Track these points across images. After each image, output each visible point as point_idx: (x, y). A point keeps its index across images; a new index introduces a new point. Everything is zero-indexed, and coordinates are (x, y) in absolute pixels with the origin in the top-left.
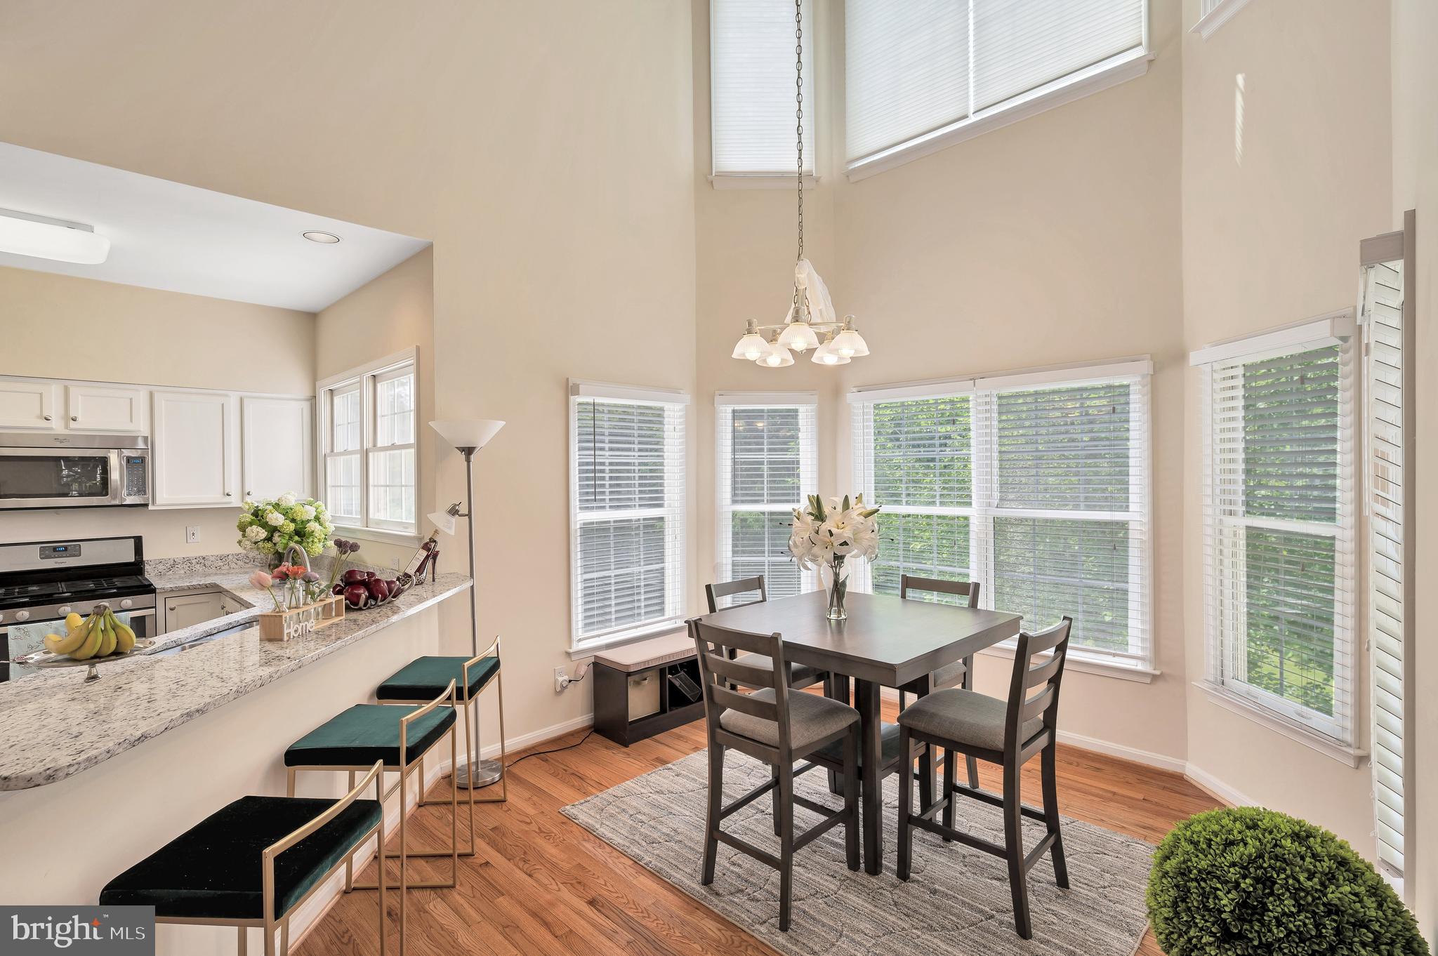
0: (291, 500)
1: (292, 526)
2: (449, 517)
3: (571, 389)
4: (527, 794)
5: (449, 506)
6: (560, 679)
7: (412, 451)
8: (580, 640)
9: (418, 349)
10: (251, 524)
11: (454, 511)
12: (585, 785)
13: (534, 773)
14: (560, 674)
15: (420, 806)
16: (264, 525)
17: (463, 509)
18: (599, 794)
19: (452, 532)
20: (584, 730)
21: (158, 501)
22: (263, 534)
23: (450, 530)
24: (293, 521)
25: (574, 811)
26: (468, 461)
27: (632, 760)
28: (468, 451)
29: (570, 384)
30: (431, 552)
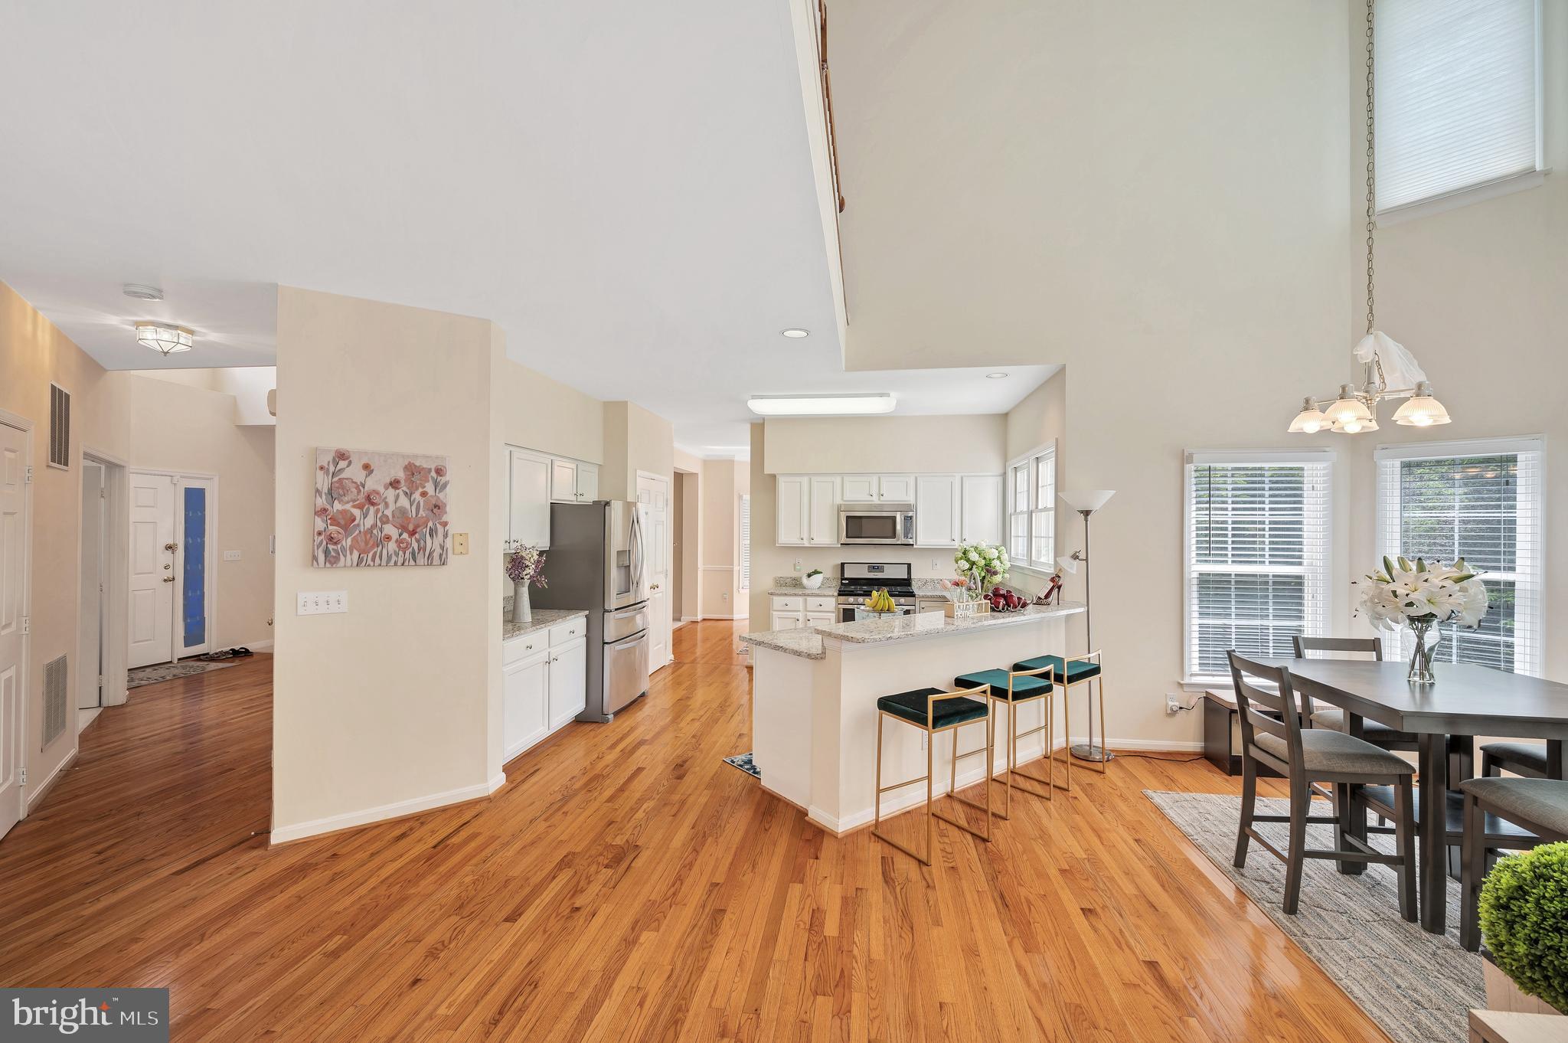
0: (983, 545)
1: (983, 562)
2: (1072, 561)
3: (1185, 459)
4: (1122, 775)
5: (1072, 553)
6: (1171, 703)
7: (1052, 513)
8: (1192, 675)
9: (1057, 439)
10: (961, 559)
11: (1075, 557)
12: (1173, 784)
13: (1135, 766)
14: (1172, 699)
15: (1045, 758)
16: (968, 560)
17: (1082, 556)
18: (1182, 794)
19: (1074, 571)
20: (1195, 754)
21: (918, 543)
22: (967, 566)
23: (1073, 570)
24: (985, 558)
25: (1154, 795)
27: (1229, 785)
28: (1087, 513)
29: (1186, 454)
30: (1056, 583)
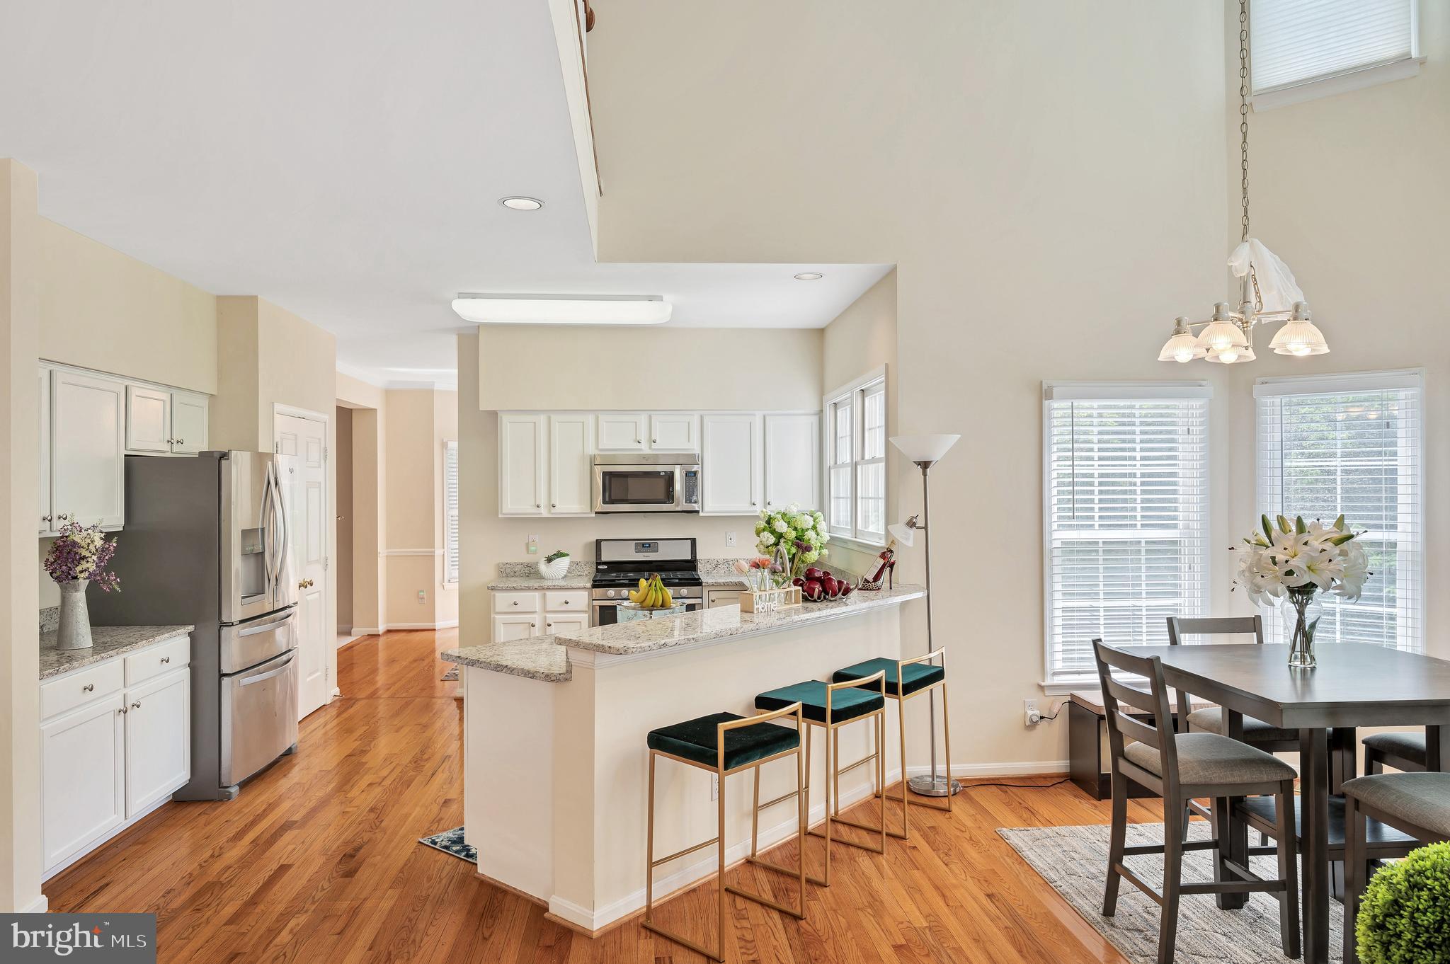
0: (794, 510)
1: (794, 534)
2: (908, 529)
3: (1043, 392)
4: (972, 812)
5: (907, 519)
6: (1030, 713)
7: (882, 466)
8: (1055, 674)
9: (887, 365)
10: (764, 530)
11: (911, 524)
12: (1033, 818)
13: (985, 798)
14: (1032, 708)
15: (876, 797)
16: (773, 532)
17: (920, 522)
18: (1043, 829)
19: (910, 543)
20: (1059, 776)
21: (706, 509)
22: (772, 540)
23: (909, 541)
24: (795, 529)
25: (1010, 834)
26: (925, 475)
27: (1097, 812)
29: (1045, 387)
30: (888, 561)
